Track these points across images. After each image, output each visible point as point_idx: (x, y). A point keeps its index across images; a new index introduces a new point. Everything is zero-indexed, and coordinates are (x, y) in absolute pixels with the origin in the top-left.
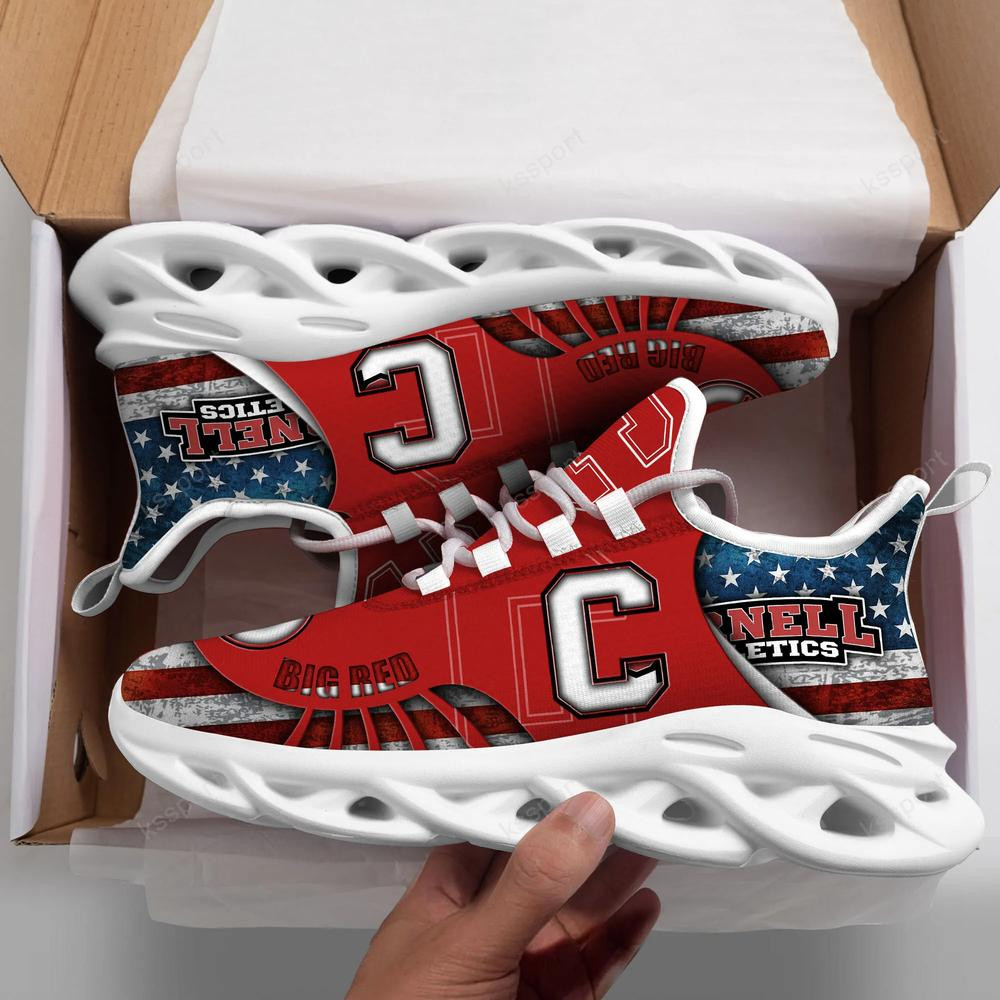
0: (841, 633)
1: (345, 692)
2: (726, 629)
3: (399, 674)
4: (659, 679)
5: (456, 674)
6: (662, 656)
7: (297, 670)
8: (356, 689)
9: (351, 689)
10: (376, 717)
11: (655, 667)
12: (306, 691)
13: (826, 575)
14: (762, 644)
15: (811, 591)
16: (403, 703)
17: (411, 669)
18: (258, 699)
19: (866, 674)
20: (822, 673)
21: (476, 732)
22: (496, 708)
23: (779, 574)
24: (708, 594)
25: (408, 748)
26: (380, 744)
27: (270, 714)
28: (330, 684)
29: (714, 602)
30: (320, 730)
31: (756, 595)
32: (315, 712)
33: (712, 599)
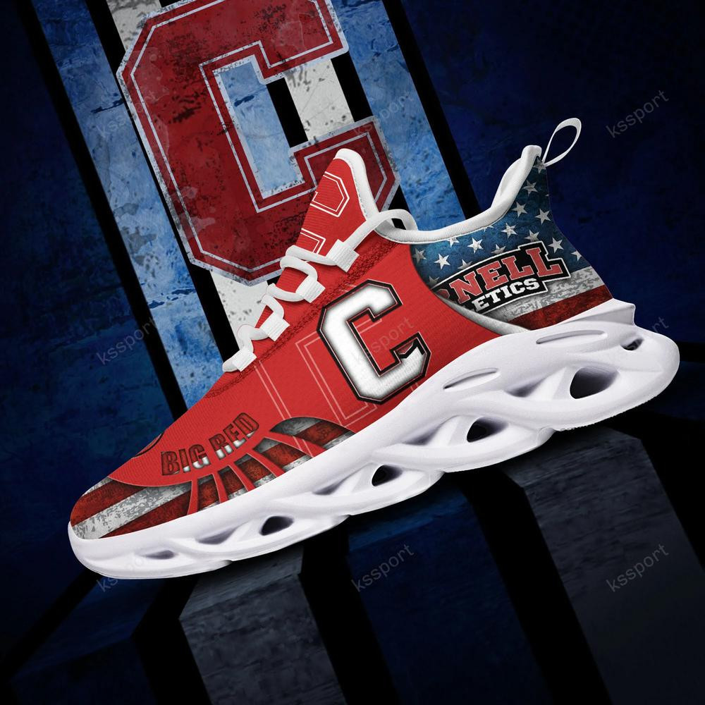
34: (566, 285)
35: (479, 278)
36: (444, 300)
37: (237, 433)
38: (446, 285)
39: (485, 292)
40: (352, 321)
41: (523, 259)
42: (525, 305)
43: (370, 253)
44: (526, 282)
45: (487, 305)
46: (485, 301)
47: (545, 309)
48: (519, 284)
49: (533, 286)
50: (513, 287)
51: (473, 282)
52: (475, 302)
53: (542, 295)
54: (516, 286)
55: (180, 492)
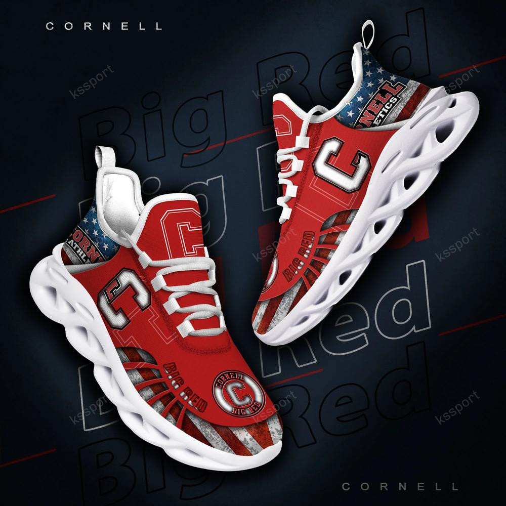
0: (391, 94)
1: (305, 260)
2: (364, 126)
3: (309, 238)
4: (365, 157)
5: (321, 220)
6: (359, 151)
7: (289, 271)
8: (306, 256)
9: (305, 257)
10: (318, 255)
11: (360, 155)
12: (296, 272)
13: (371, 86)
14: (377, 119)
15: (372, 93)
16: (319, 244)
17: (310, 233)
18: (290, 290)
19: (409, 95)
20: (399, 107)
21: (342, 226)
22: (339, 214)
23: (360, 99)
24: (350, 124)
25: (334, 252)
26: (327, 260)
27: (296, 289)
28: (299, 263)
29: (354, 124)
30: (311, 276)
31: (361, 110)
32: (304, 274)
33: (352, 124)
34: (407, 91)
35: (370, 111)
36: (361, 129)
37: (307, 242)
38: (358, 123)
39: (376, 116)
40: (327, 162)
41: (383, 93)
42: (397, 110)
43: (314, 133)
44: (391, 101)
45: (380, 120)
46: (378, 119)
47: (406, 107)
48: (388, 103)
49: (394, 101)
50: (386, 106)
51: (369, 115)
52: (375, 122)
53: (400, 102)
54: (388, 105)
55: (300, 285)
